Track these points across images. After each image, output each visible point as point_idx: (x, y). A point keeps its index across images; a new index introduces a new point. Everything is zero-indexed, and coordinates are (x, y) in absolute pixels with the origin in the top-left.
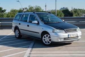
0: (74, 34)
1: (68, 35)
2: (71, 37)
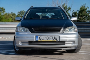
1: (36, 37)
2: (43, 41)
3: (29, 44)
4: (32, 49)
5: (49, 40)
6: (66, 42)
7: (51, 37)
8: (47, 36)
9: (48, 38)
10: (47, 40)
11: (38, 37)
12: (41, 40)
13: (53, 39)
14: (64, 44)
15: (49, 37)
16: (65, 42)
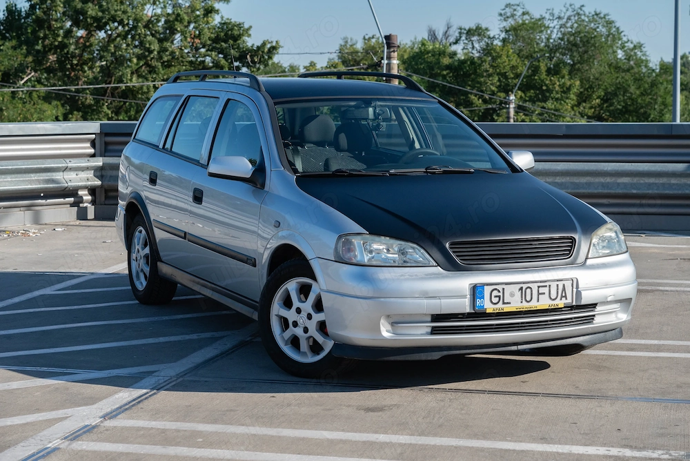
0: (542, 284)
1: (476, 291)
2: (507, 309)
3: (435, 331)
4: (446, 353)
5: (534, 305)
6: (598, 308)
7: (541, 290)
8: (525, 286)
9: (528, 290)
10: (525, 306)
11: (482, 293)
12: (500, 305)
13: (553, 295)
14: (590, 319)
15: (534, 286)
16: (594, 306)
